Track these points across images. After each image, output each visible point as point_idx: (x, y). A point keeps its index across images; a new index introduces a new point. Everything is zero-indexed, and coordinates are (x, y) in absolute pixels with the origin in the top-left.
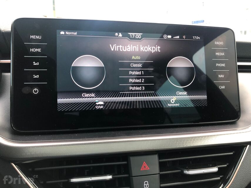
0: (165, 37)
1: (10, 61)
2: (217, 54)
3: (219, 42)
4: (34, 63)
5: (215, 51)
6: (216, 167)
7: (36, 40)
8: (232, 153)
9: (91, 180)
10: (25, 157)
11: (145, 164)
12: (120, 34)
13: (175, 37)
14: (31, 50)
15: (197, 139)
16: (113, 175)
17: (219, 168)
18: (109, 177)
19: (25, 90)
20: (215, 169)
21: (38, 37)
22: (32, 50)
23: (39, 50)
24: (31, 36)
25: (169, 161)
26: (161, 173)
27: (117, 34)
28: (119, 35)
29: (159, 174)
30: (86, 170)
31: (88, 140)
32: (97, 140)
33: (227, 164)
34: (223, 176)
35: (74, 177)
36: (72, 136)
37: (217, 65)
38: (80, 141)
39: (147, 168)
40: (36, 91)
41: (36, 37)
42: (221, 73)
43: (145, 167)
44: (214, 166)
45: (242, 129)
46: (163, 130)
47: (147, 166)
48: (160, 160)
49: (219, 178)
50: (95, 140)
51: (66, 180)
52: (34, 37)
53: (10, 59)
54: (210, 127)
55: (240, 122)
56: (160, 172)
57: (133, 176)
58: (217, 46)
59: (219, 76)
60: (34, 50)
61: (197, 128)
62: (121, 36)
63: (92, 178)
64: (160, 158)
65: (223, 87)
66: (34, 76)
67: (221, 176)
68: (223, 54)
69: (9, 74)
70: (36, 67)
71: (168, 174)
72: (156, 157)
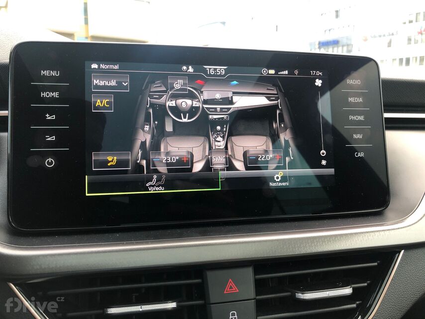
0: (265, 72)
1: (7, 112)
2: (351, 99)
3: (354, 81)
4: (47, 115)
5: (348, 95)
6: (349, 287)
7: (51, 79)
8: (376, 264)
9: (141, 310)
10: (31, 272)
11: (231, 283)
12: (190, 67)
13: (281, 73)
14: (42, 94)
15: (317, 242)
16: (178, 303)
17: (354, 289)
18: (172, 305)
19: (33, 162)
20: (347, 291)
21: (54, 73)
22: (44, 94)
23: (56, 95)
24: (42, 71)
25: (272, 278)
26: (258, 297)
27: (185, 68)
28: (188, 69)
29: (254, 299)
30: (134, 294)
31: (137, 244)
32: (152, 243)
33: (368, 282)
34: (361, 302)
35: (113, 305)
36: (110, 236)
37: (351, 117)
38: (123, 245)
39: (236, 289)
40: (50, 162)
41: (50, 72)
42: (357, 132)
43: (231, 288)
44: (345, 285)
45: (392, 224)
46: (261, 225)
47: (235, 287)
48: (258, 277)
49: (354, 305)
50: (147, 243)
51: (102, 311)
52: (48, 73)
53: (8, 110)
54: (340, 221)
55: (389, 212)
56: (256, 296)
57: (212, 302)
58: (351, 87)
59: (355, 136)
60: (48, 95)
61: (317, 223)
62: (192, 71)
63: (143, 307)
64: (256, 273)
65: (361, 155)
66: (48, 138)
67: (358, 302)
68: (361, 100)
69: (5, 134)
70: (51, 122)
71: (271, 299)
72: (249, 272)
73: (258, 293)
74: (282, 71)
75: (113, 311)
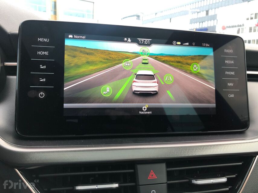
0: (175, 43)
1: (16, 63)
2: (227, 62)
3: (228, 50)
4: (41, 66)
5: (225, 59)
6: (225, 177)
7: (44, 43)
8: (241, 163)
9: (97, 188)
10: (29, 162)
12: (129, 39)
14: (38, 53)
15: (206, 148)
16: (119, 184)
17: (228, 179)
18: (116, 185)
19: (31, 94)
20: (224, 180)
21: (45, 40)
22: (39, 53)
23: (46, 53)
24: (39, 39)
25: (176, 170)
26: (169, 182)
27: (126, 39)
28: (128, 40)
29: (166, 183)
30: (91, 178)
31: (95, 147)
32: (104, 146)
33: (236, 174)
34: (231, 187)
35: (79, 184)
36: (78, 142)
37: (227, 73)
38: (86, 147)
39: (155, 177)
40: (42, 95)
41: (43, 39)
42: (230, 81)
43: (152, 176)
44: (222, 176)
45: (252, 139)
46: (171, 138)
47: (154, 176)
48: (168, 169)
49: (228, 189)
50: (101, 146)
51: (71, 188)
52: (42, 40)
54: (219, 136)
55: (249, 132)
56: (168, 181)
57: (140, 184)
58: (227, 54)
59: (229, 84)
60: (42, 53)
61: (205, 137)
62: (130, 41)
63: (98, 186)
64: (167, 167)
65: (232, 96)
66: (41, 80)
67: (229, 187)
68: (233, 62)
69: (15, 77)
70: (43, 70)
71: (175, 183)
72: (164, 165)
73: (168, 180)
74: (185, 43)
75: (79, 188)
